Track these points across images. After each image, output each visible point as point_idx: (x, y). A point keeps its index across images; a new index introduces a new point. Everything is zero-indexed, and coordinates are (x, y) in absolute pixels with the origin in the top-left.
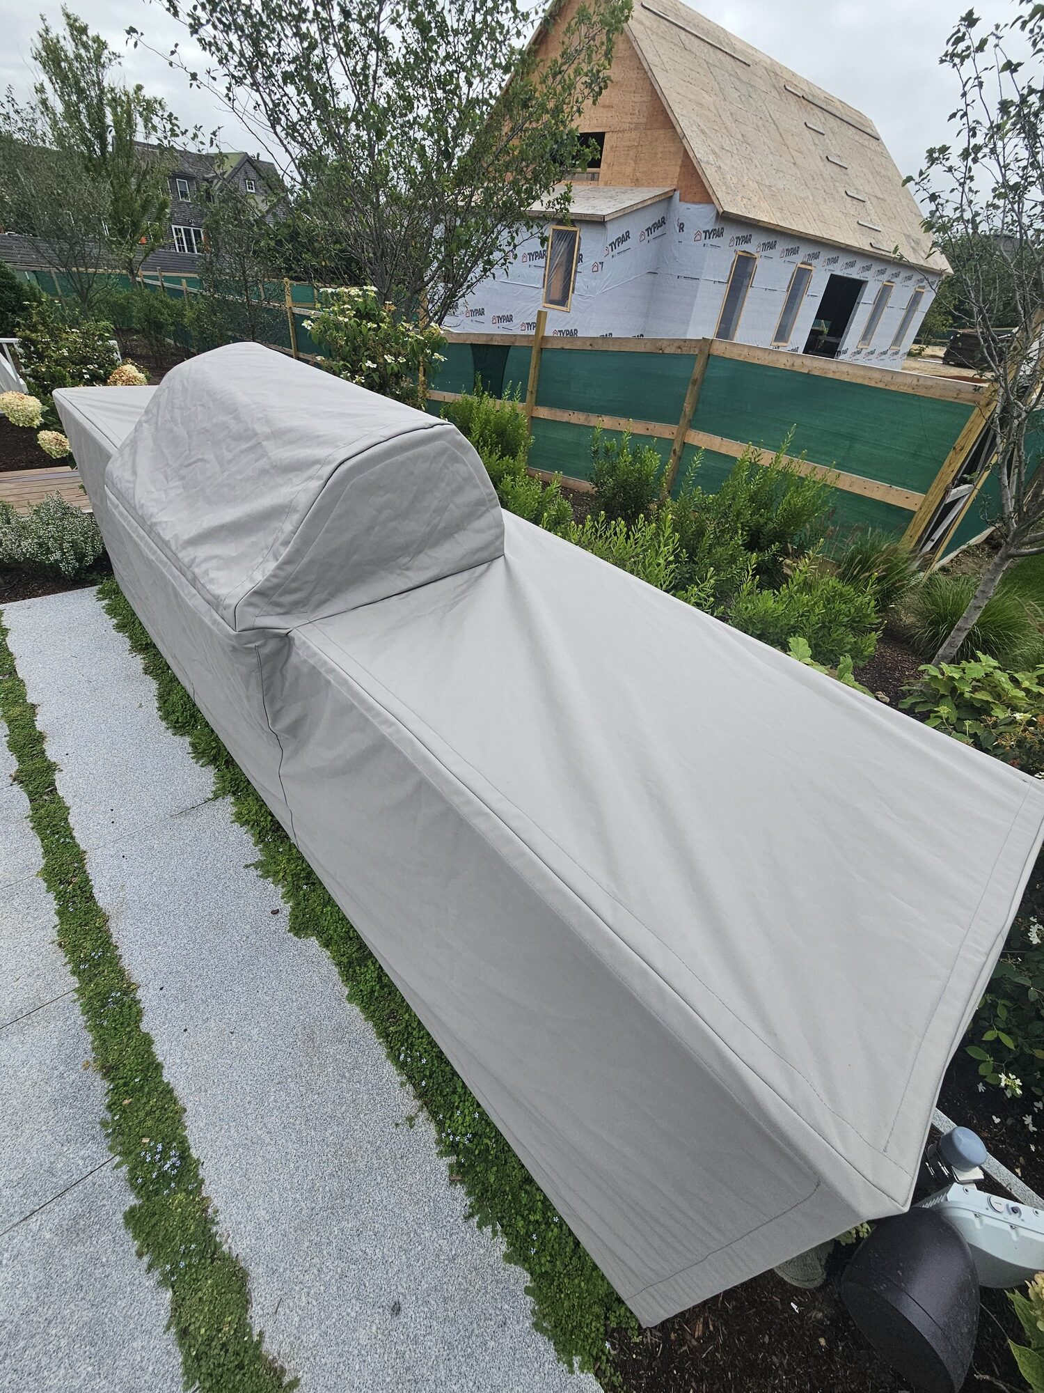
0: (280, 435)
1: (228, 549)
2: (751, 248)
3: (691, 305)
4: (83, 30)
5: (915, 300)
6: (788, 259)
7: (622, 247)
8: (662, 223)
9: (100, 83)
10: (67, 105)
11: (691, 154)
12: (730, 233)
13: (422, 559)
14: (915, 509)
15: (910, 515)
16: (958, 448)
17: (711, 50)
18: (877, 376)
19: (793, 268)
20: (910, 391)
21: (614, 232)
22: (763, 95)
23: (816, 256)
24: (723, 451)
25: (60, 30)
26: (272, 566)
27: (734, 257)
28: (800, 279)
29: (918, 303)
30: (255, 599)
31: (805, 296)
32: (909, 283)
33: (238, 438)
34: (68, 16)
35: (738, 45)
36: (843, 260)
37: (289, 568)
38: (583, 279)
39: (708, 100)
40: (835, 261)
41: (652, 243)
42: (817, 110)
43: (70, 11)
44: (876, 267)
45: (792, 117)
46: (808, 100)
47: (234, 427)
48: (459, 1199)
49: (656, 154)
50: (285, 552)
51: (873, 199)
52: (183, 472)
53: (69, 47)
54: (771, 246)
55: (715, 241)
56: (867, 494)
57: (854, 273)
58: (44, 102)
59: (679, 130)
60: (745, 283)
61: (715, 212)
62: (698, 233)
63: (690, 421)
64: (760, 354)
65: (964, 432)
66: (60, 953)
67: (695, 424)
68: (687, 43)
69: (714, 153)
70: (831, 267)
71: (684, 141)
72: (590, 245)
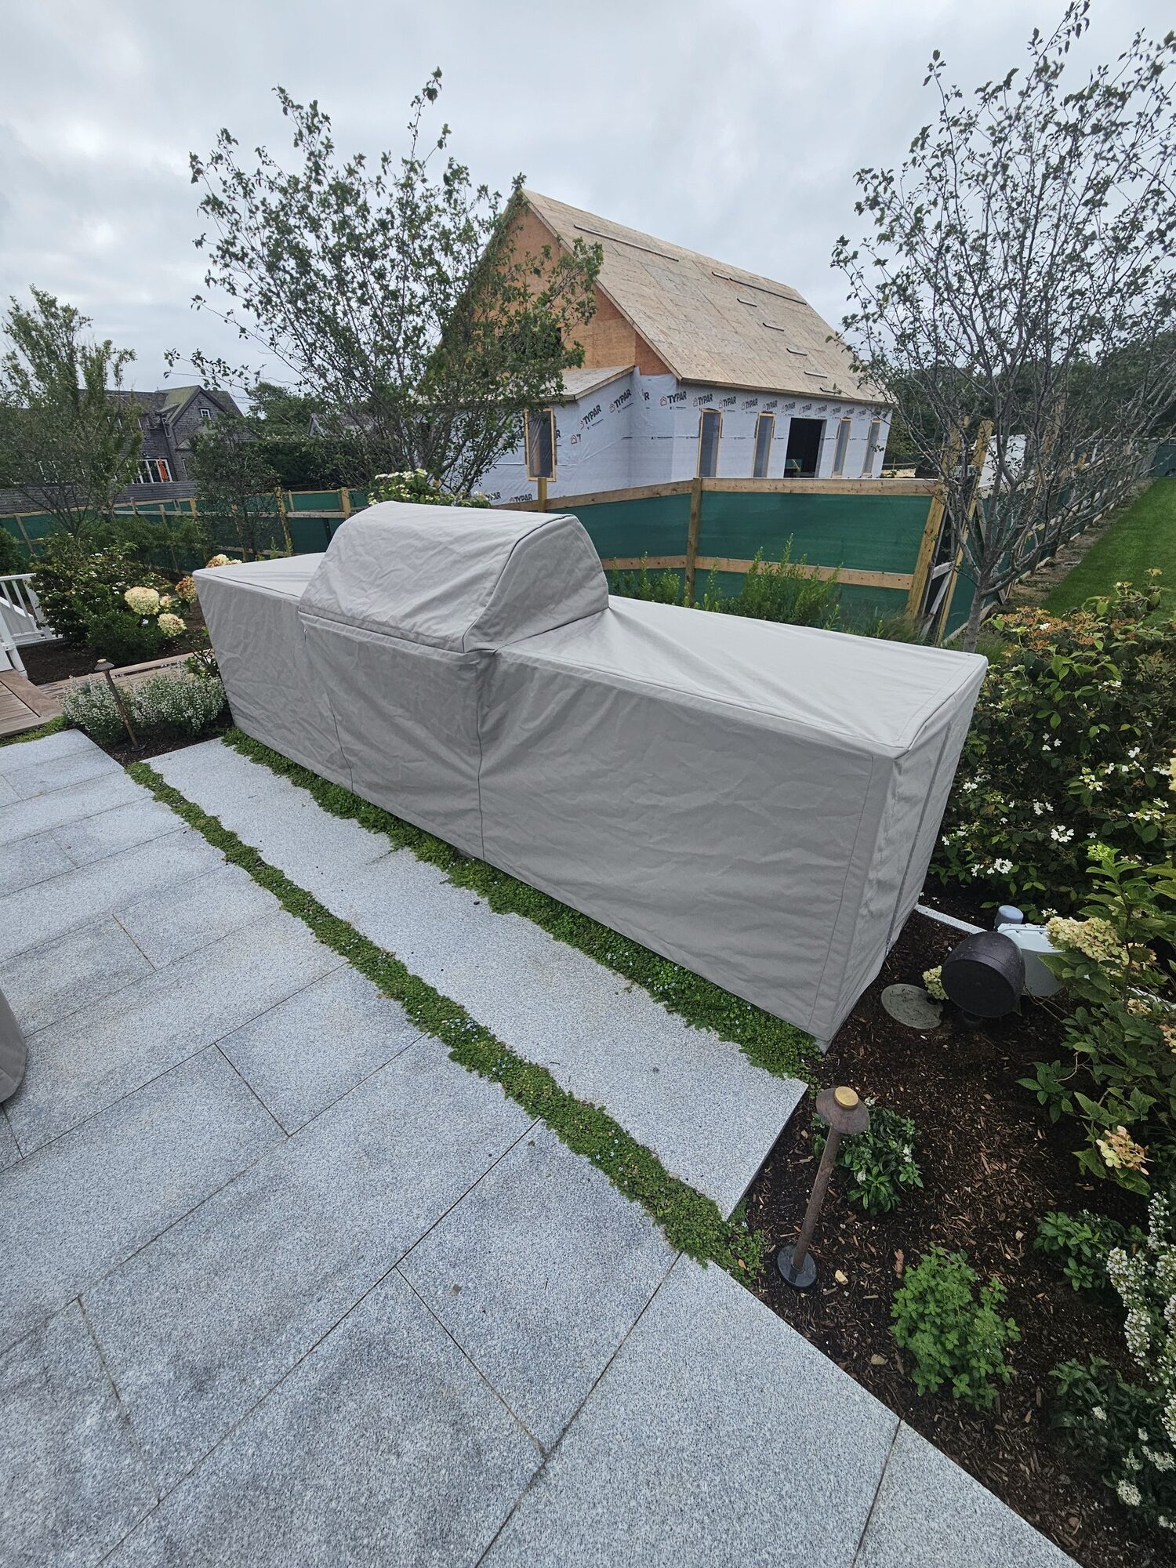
0: (460, 539)
1: (443, 611)
2: (714, 405)
3: (670, 461)
4: (53, 303)
5: (874, 431)
6: (749, 410)
7: (595, 419)
8: (628, 394)
9: (70, 343)
10: (38, 367)
11: (643, 336)
12: (692, 396)
13: (563, 606)
14: (908, 587)
15: (905, 593)
16: (929, 531)
17: (642, 252)
18: (849, 485)
19: (755, 418)
20: (878, 493)
21: (585, 408)
22: (695, 282)
23: (774, 405)
24: (732, 570)
25: (29, 305)
26: (482, 610)
27: (700, 415)
28: (764, 428)
29: (877, 433)
30: (475, 631)
31: (772, 440)
32: (865, 417)
33: (425, 549)
34: (37, 294)
35: (665, 247)
36: (799, 405)
37: (493, 609)
38: (563, 452)
39: (646, 291)
40: (792, 406)
41: (622, 412)
42: (745, 288)
43: (38, 289)
44: (831, 407)
45: (727, 297)
46: (735, 281)
47: (419, 544)
48: (678, 1020)
49: (611, 340)
50: (490, 600)
51: (813, 352)
52: (378, 582)
53: (40, 319)
54: (732, 401)
55: (680, 403)
56: (865, 583)
57: (813, 414)
58: (15, 368)
59: (628, 318)
60: (715, 435)
61: (674, 381)
62: (663, 399)
63: (697, 549)
64: (746, 483)
65: (929, 518)
66: (324, 946)
67: (700, 552)
68: (620, 250)
69: (664, 333)
70: (789, 412)
71: (635, 327)
72: (564, 422)
